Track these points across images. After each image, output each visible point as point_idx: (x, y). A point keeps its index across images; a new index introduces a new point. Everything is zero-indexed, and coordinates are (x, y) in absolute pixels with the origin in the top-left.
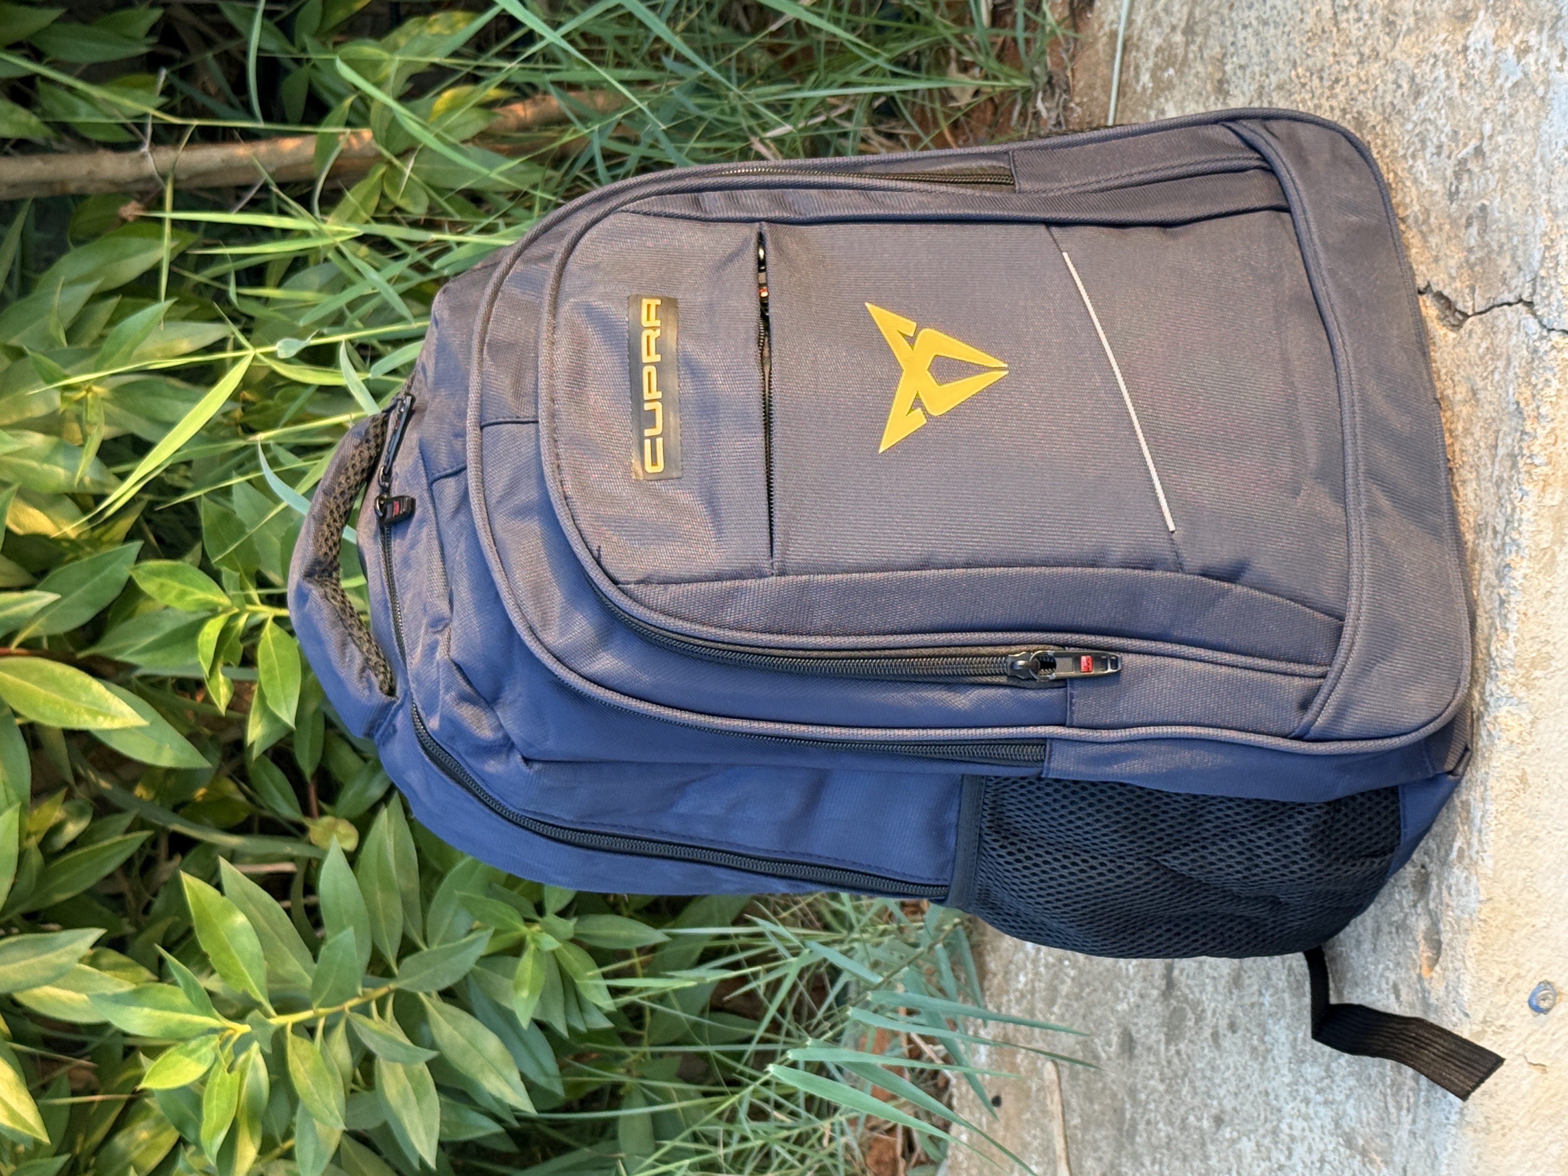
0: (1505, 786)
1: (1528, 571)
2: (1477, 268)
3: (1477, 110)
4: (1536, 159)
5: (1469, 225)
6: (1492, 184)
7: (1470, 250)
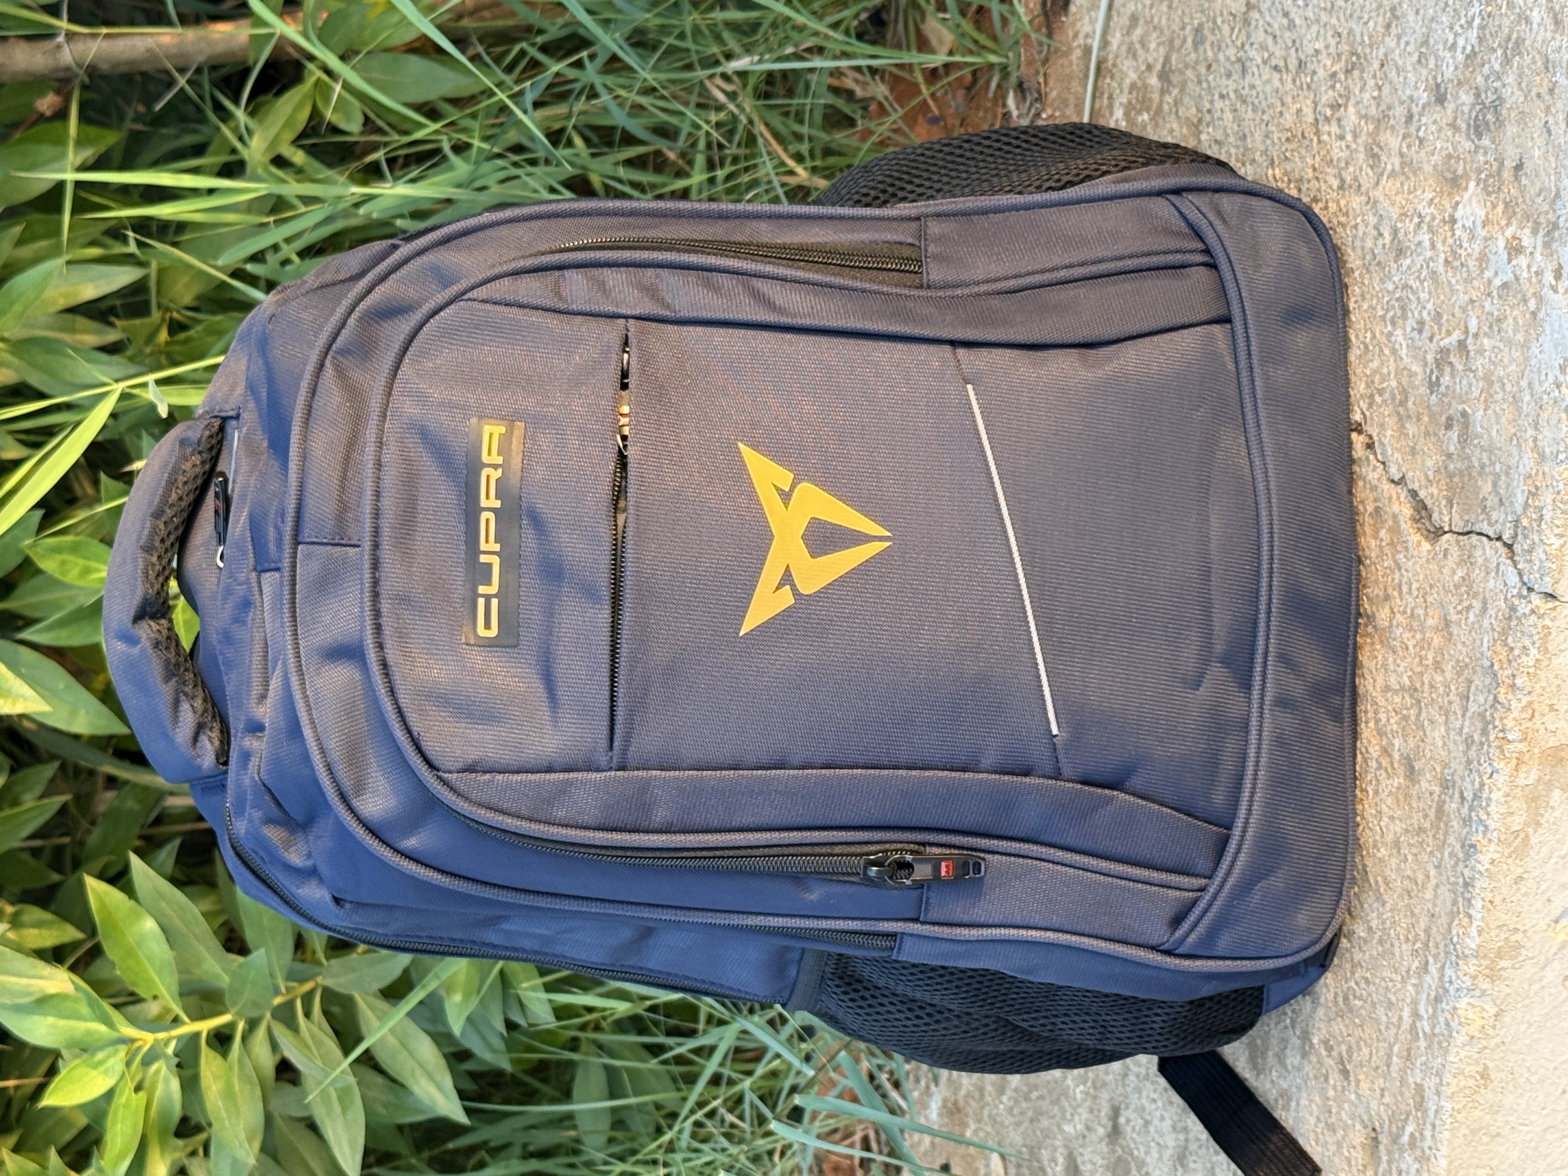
0: (1463, 1083)
1: (1496, 856)
2: (1456, 479)
3: (1464, 298)
4: (1524, 383)
5: (1449, 427)
6: (1476, 393)
7: (1449, 456)
